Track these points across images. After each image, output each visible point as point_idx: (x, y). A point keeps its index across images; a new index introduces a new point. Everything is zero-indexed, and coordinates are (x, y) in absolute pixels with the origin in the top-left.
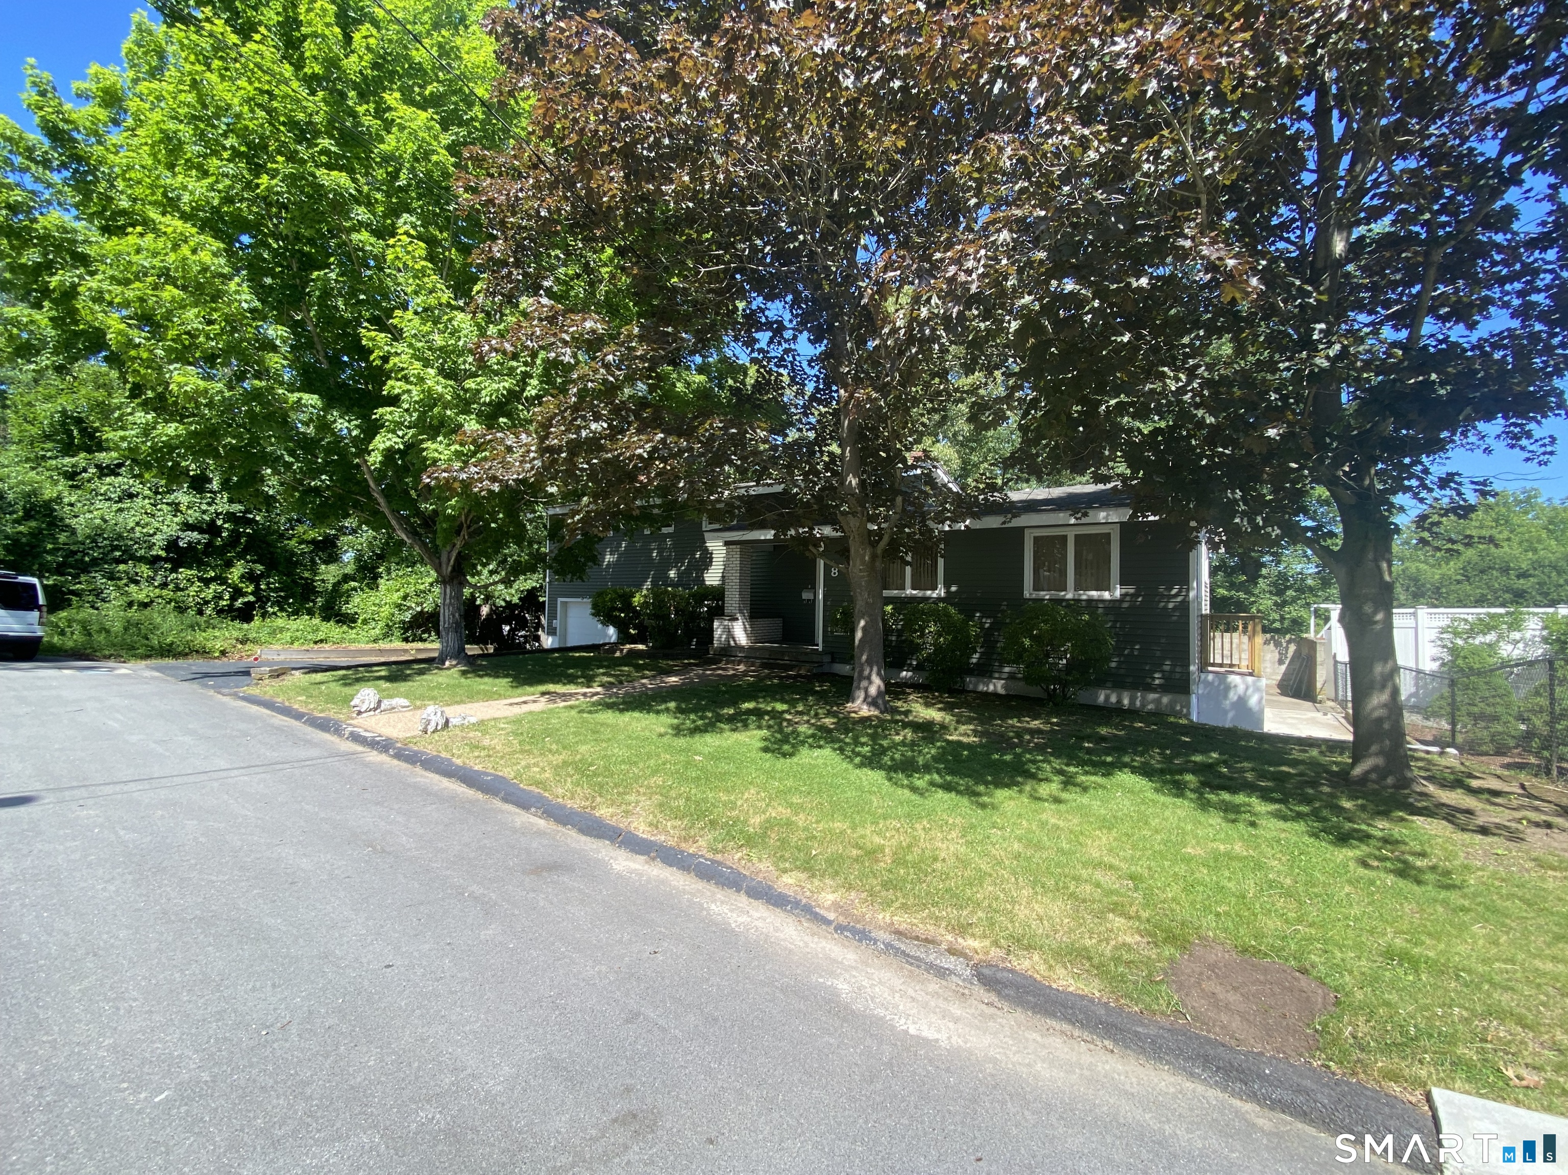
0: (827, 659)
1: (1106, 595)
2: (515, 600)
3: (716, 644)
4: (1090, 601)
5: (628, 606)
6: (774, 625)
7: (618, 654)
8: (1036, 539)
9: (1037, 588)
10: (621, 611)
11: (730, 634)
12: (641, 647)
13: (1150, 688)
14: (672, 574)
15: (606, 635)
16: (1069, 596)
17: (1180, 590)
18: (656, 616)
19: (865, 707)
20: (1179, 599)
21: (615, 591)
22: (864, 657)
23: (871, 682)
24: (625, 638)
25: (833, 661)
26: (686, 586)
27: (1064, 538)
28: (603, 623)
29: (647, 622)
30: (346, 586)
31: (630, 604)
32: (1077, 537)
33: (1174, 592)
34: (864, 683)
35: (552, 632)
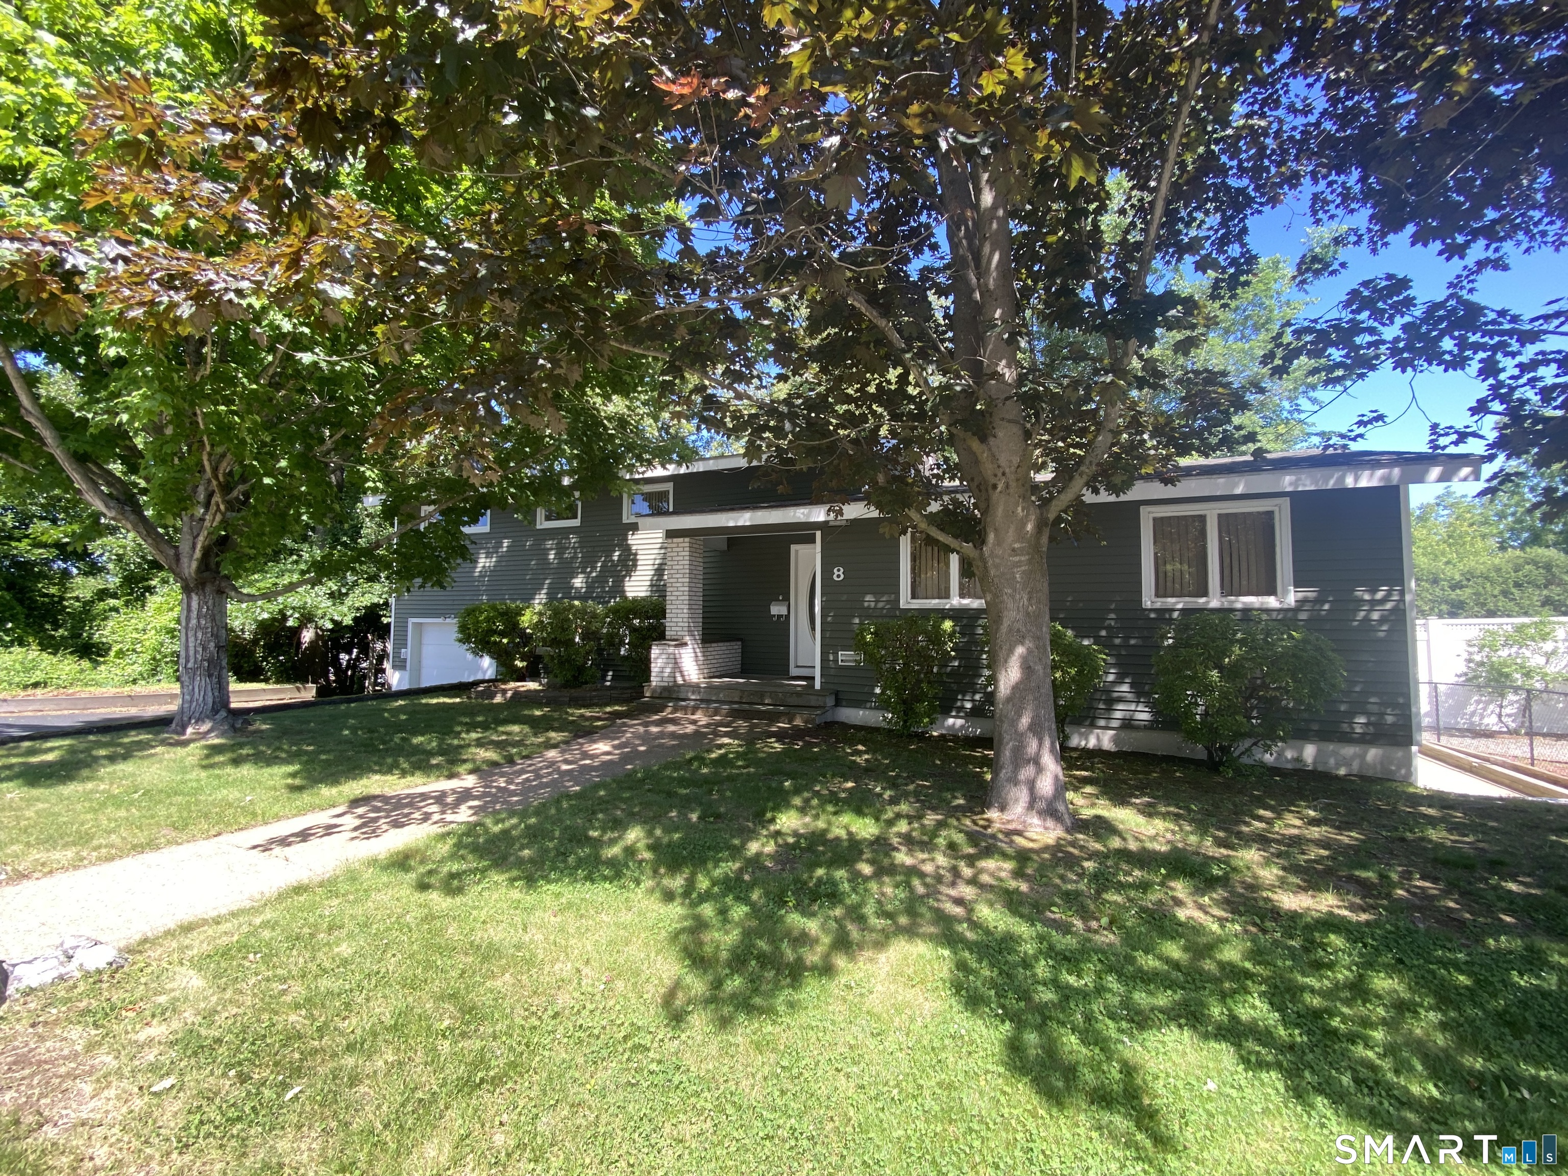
0: (830, 701)
1: (1272, 602)
2: (348, 621)
3: (655, 681)
4: (1246, 611)
5: (513, 628)
6: (728, 651)
7: (498, 699)
8: (1159, 523)
9: (1161, 592)
10: (502, 634)
11: (676, 665)
12: (532, 685)
13: (1347, 738)
14: (578, 582)
15: (479, 668)
16: (1214, 603)
17: (1389, 593)
18: (554, 642)
19: (1035, 820)
20: (1389, 606)
21: (494, 608)
22: (1025, 721)
23: (1040, 769)
24: (508, 672)
25: (838, 703)
26: (600, 600)
27: (1202, 519)
28: (475, 653)
29: (542, 650)
30: (101, 606)
31: (516, 624)
32: (1224, 519)
33: (1379, 595)
34: (1027, 772)
35: (400, 665)
